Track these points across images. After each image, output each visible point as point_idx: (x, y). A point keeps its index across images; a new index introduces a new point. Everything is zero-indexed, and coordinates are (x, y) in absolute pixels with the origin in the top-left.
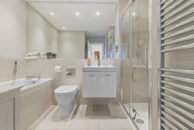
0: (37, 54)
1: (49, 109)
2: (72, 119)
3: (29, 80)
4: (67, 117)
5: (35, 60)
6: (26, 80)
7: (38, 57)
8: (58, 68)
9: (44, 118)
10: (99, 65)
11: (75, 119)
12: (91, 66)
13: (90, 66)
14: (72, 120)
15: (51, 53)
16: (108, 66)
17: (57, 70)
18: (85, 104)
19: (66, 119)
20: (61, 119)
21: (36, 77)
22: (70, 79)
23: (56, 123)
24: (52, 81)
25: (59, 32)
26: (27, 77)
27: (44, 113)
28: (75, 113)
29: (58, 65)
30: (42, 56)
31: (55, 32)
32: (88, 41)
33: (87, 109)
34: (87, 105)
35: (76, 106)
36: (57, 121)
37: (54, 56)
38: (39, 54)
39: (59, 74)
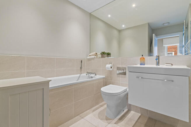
0: (95, 54)
1: (101, 104)
2: (115, 123)
3: (88, 75)
4: (112, 119)
5: (93, 59)
6: (86, 75)
7: (96, 57)
8: (108, 66)
9: (94, 111)
10: (158, 64)
11: (118, 125)
12: (146, 66)
13: (144, 65)
14: (115, 125)
15: (104, 52)
16: (174, 67)
17: (107, 68)
18: (138, 112)
19: (110, 121)
20: (106, 118)
21: (93, 74)
22: (121, 79)
23: (99, 120)
24: (105, 78)
25: (120, 31)
26: (87, 72)
27: (96, 106)
28: (121, 119)
29: (110, 63)
30: (99, 55)
31: (116, 33)
32: (154, 35)
33: (138, 120)
34: (140, 114)
35: (126, 110)
36: (101, 119)
37: (109, 55)
38: (96, 54)
39: (110, 72)
